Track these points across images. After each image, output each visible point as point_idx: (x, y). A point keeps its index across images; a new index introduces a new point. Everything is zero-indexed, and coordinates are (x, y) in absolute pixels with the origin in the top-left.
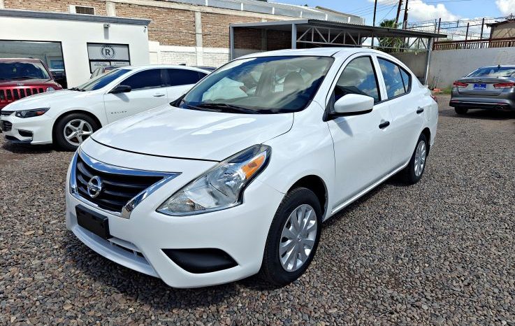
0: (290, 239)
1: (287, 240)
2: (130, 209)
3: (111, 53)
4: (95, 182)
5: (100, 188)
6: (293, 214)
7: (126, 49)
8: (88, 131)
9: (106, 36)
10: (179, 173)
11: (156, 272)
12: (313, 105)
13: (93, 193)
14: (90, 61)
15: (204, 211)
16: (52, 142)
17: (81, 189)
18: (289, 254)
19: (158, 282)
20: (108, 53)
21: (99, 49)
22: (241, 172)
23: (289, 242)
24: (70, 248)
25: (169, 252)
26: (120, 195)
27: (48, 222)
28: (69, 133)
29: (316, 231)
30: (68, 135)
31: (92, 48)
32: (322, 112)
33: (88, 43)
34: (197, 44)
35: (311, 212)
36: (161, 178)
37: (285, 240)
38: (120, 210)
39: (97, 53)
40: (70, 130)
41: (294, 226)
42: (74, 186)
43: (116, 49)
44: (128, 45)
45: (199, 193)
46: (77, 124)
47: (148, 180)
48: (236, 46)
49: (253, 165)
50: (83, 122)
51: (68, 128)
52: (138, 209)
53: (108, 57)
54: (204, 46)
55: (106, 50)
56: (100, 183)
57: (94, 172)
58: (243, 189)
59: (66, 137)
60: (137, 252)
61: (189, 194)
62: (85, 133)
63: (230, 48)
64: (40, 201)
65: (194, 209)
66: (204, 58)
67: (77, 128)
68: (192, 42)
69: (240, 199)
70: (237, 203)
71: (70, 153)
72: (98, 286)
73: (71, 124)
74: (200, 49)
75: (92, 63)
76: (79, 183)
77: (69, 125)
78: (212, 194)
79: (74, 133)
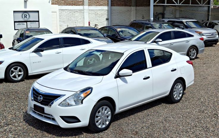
0: (100, 117)
1: (98, 117)
2: (50, 106)
3: (28, 17)
4: (40, 97)
5: (42, 99)
6: (100, 109)
7: (37, 14)
8: (21, 72)
9: (25, 7)
10: (65, 95)
11: (58, 123)
12: (111, 73)
13: (40, 100)
14: (15, 22)
15: (71, 105)
16: (4, 78)
17: (35, 99)
18: (99, 122)
19: (58, 127)
20: (25, 17)
21: (20, 14)
22: (83, 95)
23: (99, 118)
24: (27, 121)
25: (61, 117)
26: (48, 101)
27: (16, 113)
28: (12, 73)
29: (111, 116)
30: (12, 74)
31: (16, 14)
32: (114, 76)
33: (14, 11)
34: (85, 4)
35: (108, 109)
36: (60, 96)
37: (97, 117)
38: (48, 105)
39: (19, 17)
40: (13, 72)
41: (101, 113)
42: (33, 98)
43: (31, 14)
44: (38, 11)
45: (71, 101)
46: (16, 69)
47: (56, 97)
48: (112, 5)
49: (87, 93)
50: (19, 68)
51: (12, 71)
52: (53, 106)
53: (26, 19)
54: (89, 5)
55: (25, 15)
56: (42, 97)
57: (40, 94)
58: (83, 100)
59: (11, 75)
60: (52, 118)
61: (68, 101)
62: (20, 73)
63: (108, 6)
64: (9, 106)
65: (69, 105)
66: (89, 14)
67: (16, 71)
68: (81, 3)
69: (82, 103)
70: (81, 104)
71: (12, 83)
72: (39, 131)
73: (14, 69)
74: (86, 7)
75: (15, 23)
76: (34, 97)
77: (12, 69)
78: (75, 101)
79: (14, 73)
